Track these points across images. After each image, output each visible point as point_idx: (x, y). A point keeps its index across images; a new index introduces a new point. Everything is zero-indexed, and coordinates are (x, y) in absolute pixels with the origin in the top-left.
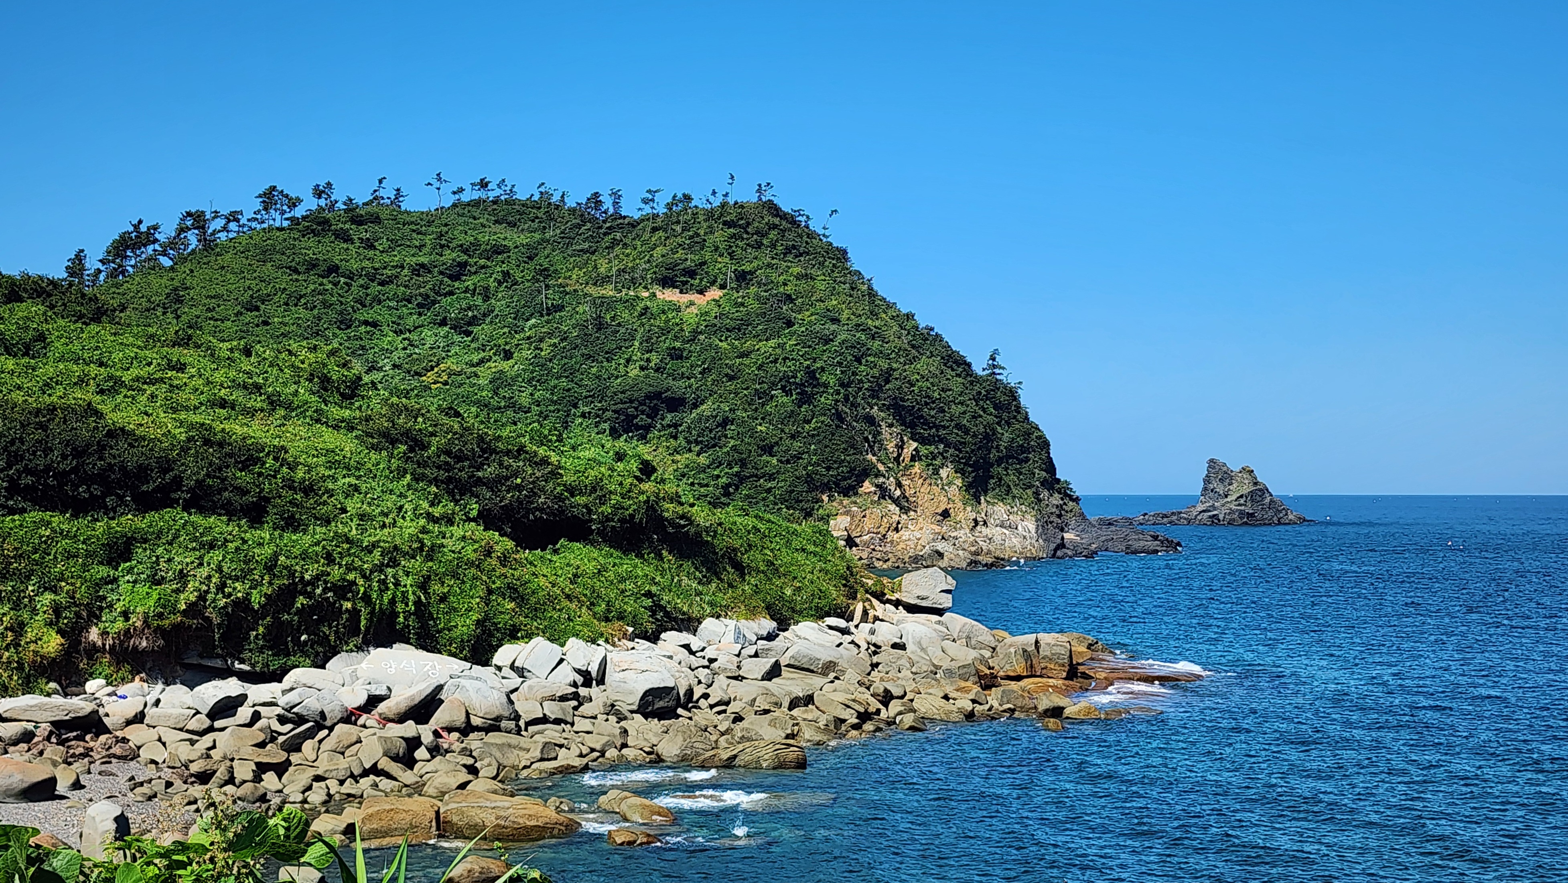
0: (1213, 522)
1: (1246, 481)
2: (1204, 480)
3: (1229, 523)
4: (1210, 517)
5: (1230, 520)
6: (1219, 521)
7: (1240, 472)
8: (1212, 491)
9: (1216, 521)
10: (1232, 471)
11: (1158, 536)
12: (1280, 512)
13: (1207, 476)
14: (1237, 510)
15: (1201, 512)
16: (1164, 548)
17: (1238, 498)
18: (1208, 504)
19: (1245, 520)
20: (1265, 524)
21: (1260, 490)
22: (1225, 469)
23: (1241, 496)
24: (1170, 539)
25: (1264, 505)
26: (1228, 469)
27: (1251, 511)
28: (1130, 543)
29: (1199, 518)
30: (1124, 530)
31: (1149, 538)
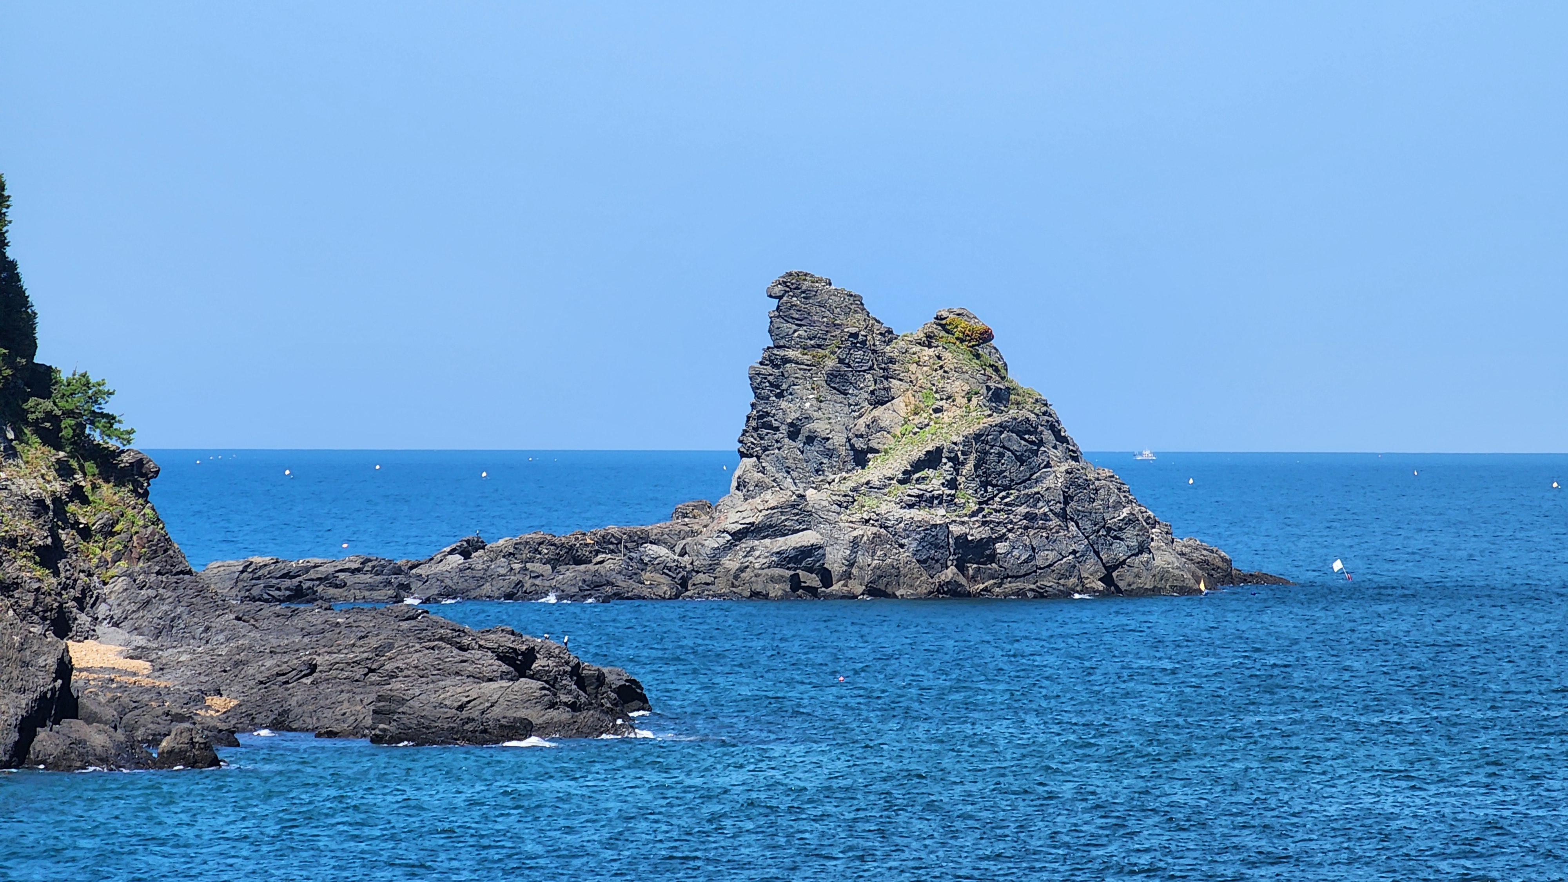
0: (795, 583)
1: (957, 386)
2: (757, 382)
3: (873, 591)
4: (785, 560)
5: (880, 574)
6: (826, 577)
7: (929, 341)
8: (794, 432)
9: (812, 580)
10: (888, 336)
11: (530, 655)
12: (1114, 533)
13: (770, 361)
14: (912, 527)
15: (738, 536)
16: (561, 715)
17: (918, 466)
18: (772, 498)
19: (950, 573)
20: (1041, 595)
21: (1023, 429)
22: (853, 324)
23: (932, 459)
24: (590, 667)
25: (1037, 498)
26: (872, 324)
27: (977, 533)
28: (396, 685)
29: (730, 563)
30: (366, 622)
31: (491, 664)
